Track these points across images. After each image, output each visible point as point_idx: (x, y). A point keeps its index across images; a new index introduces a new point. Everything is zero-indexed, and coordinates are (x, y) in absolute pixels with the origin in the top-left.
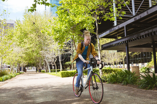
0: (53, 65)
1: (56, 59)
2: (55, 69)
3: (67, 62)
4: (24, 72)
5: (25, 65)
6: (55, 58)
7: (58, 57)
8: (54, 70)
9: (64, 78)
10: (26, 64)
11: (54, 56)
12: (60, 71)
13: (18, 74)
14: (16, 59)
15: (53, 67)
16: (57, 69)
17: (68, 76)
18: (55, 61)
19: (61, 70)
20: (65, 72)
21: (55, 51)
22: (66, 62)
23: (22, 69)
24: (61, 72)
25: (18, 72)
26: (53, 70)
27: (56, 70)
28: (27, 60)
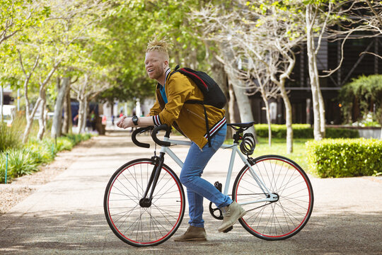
0: (271, 99)
1: (292, 62)
2: (283, 122)
3: (363, 78)
4: (94, 134)
5: (97, 89)
6: (281, 55)
7: (299, 52)
8: (277, 127)
9: (330, 180)
10: (107, 86)
11: (277, 44)
12: (312, 137)
13: (66, 142)
14: (59, 58)
15: (271, 110)
16: (294, 121)
17: (359, 173)
18: (285, 75)
19: (316, 132)
20: (338, 148)
21: (282, 10)
22: (356, 76)
23: (82, 113)
24: (318, 142)
25: (61, 135)
26: (270, 127)
27: (289, 127)
28: (111, 62)
